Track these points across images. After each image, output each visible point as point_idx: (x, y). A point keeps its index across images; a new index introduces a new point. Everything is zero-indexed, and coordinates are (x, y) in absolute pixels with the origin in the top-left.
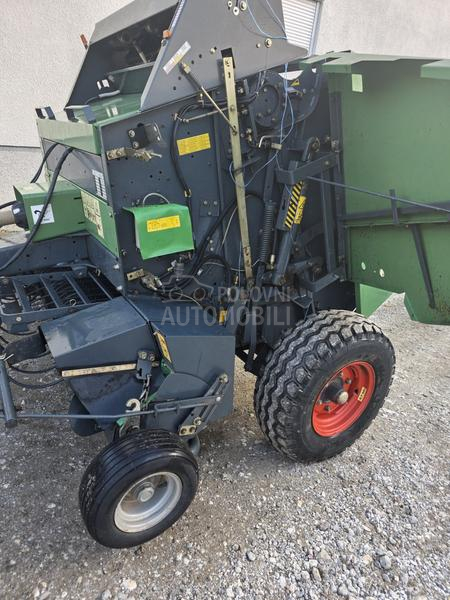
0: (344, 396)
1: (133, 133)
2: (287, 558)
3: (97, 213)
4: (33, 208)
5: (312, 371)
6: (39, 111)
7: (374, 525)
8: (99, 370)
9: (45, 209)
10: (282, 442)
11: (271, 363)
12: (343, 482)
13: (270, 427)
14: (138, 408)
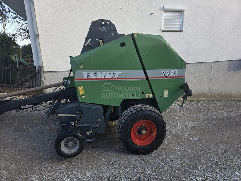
9: (68, 80)
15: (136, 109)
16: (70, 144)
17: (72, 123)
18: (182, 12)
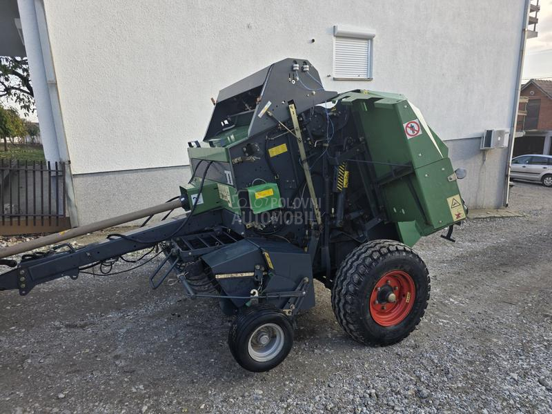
0: (392, 296)
1: (245, 149)
2: (355, 388)
3: (227, 194)
4: (193, 196)
5: (363, 275)
6: (190, 144)
7: (419, 377)
8: (234, 275)
9: (199, 196)
10: (351, 327)
11: (338, 275)
12: (400, 356)
13: (342, 317)
14: (257, 295)
15: (379, 251)
16: (265, 340)
17: (254, 293)
18: (369, 38)
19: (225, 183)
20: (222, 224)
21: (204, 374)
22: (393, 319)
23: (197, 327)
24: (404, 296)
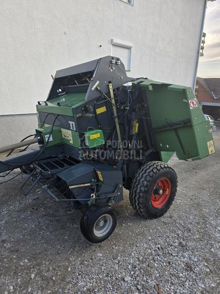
0: (161, 192)
1: (83, 109)
2: (150, 245)
3: (69, 135)
4: (46, 136)
5: (149, 181)
6: (39, 103)
7: (178, 235)
8: (80, 186)
9: (50, 136)
10: (142, 210)
11: (134, 182)
12: (165, 223)
13: (137, 205)
14: (94, 197)
15: (156, 168)
16: (102, 223)
17: (93, 196)
18: (129, 48)
19: (69, 128)
20: (63, 153)
21: (64, 247)
22: (161, 203)
23: (50, 216)
24: (165, 191)
